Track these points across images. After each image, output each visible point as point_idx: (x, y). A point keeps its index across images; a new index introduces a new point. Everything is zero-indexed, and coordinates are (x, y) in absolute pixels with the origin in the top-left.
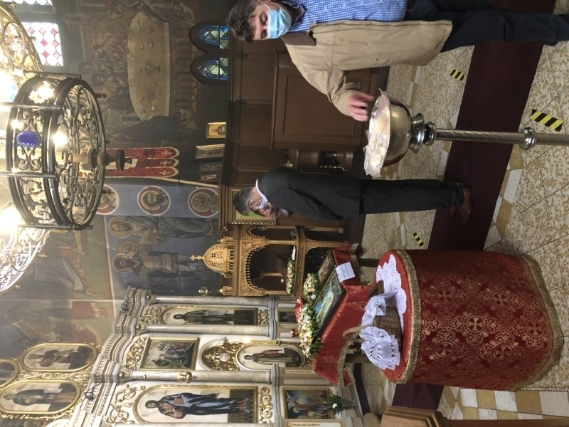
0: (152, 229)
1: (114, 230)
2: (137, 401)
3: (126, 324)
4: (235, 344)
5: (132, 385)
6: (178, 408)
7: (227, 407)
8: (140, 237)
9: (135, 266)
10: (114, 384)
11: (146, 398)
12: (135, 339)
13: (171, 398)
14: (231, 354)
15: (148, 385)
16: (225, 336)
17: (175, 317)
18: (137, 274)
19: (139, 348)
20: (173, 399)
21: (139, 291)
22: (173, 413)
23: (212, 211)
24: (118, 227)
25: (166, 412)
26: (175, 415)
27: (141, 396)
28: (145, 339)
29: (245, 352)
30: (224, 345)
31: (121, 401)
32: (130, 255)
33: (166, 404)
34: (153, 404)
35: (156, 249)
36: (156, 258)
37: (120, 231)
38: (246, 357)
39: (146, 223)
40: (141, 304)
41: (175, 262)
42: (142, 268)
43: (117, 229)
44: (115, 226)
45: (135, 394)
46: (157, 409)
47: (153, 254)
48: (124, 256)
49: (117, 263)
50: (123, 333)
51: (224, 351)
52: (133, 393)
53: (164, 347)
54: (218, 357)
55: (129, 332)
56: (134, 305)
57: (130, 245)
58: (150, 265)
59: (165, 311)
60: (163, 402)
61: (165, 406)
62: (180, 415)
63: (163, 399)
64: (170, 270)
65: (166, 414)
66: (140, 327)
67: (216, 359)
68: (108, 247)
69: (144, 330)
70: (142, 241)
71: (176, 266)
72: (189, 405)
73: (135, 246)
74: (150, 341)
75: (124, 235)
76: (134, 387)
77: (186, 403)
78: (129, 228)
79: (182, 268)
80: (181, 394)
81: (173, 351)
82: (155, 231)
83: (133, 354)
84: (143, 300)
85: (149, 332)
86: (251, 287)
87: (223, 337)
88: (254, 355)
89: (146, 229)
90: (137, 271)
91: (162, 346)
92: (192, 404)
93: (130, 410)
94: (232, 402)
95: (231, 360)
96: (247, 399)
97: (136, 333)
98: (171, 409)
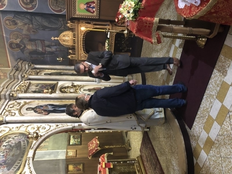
0: (29, 24)
1: (7, 24)
2: (21, 108)
3: (16, 74)
4: (78, 85)
5: (18, 101)
6: (45, 111)
8: (23, 30)
9: (21, 48)
10: (7, 101)
11: (27, 106)
12: (22, 83)
13: (41, 106)
14: (76, 89)
15: (28, 101)
16: (73, 82)
17: (45, 74)
18: (23, 52)
19: (24, 86)
20: (43, 107)
21: (24, 62)
22: (42, 113)
23: (62, 9)
24: (10, 23)
25: (38, 112)
26: (43, 114)
27: (23, 106)
28: (27, 83)
29: (84, 88)
30: (72, 85)
31: (11, 108)
32: (18, 41)
33: (38, 109)
34: (31, 109)
35: (33, 37)
36: (32, 43)
37: (10, 25)
38: (84, 90)
39: (26, 20)
40: (26, 68)
41: (44, 46)
42: (26, 49)
43: (9, 24)
44: (7, 22)
45: (20, 105)
46: (33, 111)
47: (31, 40)
48: (15, 41)
49: (11, 45)
50: (14, 79)
51: (72, 88)
52: (19, 105)
53: (38, 85)
54: (68, 90)
55: (18, 79)
56: (22, 69)
57: (17, 34)
58: (29, 47)
59: (39, 72)
60: (37, 108)
61: (38, 110)
62: (47, 113)
63: (36, 107)
64: (41, 50)
65: (38, 113)
66: (24, 76)
67: (67, 91)
68: (4, 35)
69: (27, 78)
70: (24, 32)
71: (44, 48)
72: (52, 109)
73: (21, 36)
74: (30, 83)
75: (14, 28)
76: (19, 102)
77: (50, 108)
78: (16, 24)
79: (48, 49)
80: (47, 105)
81: (43, 87)
82: (31, 26)
83: (20, 88)
84: (27, 66)
85: (30, 79)
86: (86, 55)
87: (71, 82)
88: (89, 89)
89: (26, 24)
90: (22, 51)
91: (37, 85)
92: (53, 109)
93: (17, 112)
95: (76, 91)
97: (22, 80)
98: (41, 111)
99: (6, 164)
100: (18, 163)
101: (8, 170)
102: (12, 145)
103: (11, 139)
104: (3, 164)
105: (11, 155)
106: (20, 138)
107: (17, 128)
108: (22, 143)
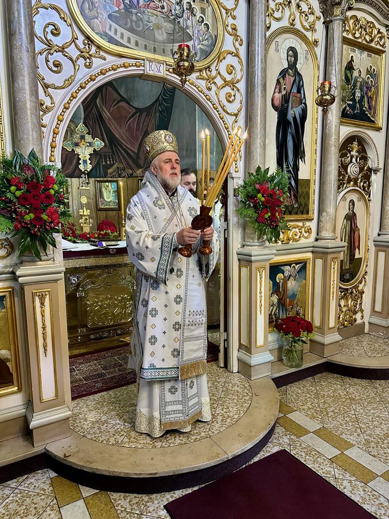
2: (297, 33)
4: (369, 186)
5: (320, 26)
6: (286, 99)
11: (301, 48)
12: (383, 29)
13: (300, 88)
14: (357, 179)
15: (320, 50)
19: (371, 35)
20: (299, 91)
22: (280, 92)
26: (276, 94)
27: (304, 38)
29: (359, 201)
30: (370, 170)
34: (293, 59)
45: (307, 30)
46: (286, 66)
52: (308, 27)
53: (372, 76)
54: (354, 160)
60: (294, 75)
61: (290, 79)
62: (277, 103)
63: (300, 75)
65: (278, 81)
67: (352, 157)
72: (290, 117)
74: (380, 52)
76: (316, 27)
81: (365, 89)
83: (363, 27)
87: (381, 166)
88: (355, 214)
91: (373, 73)
92: (291, 121)
93: (285, 23)
94: (293, 182)
95: (349, 180)
96: (296, 206)
98: (285, 88)
99: (126, 9)
100: (129, 39)
101: (110, 16)
102: (182, 20)
103: (199, 15)
106: (201, 38)
107: (233, 29)
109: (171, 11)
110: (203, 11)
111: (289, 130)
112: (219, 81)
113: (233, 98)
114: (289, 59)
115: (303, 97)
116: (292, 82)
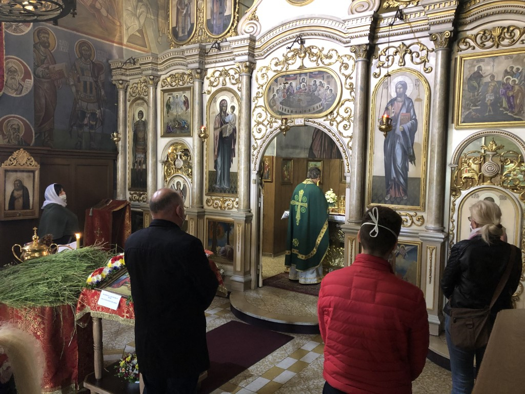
7: (394, 175)
11: (411, 79)
20: (408, 111)
25: (390, 107)
33: (401, 104)
34: (402, 89)
45: (418, 64)
46: (395, 96)
53: (512, 75)
60: (404, 101)
61: (398, 104)
63: (409, 99)
65: (387, 108)
72: (398, 131)
77: (401, 128)
92: (400, 134)
94: (402, 180)
96: (405, 198)
98: (393, 112)
99: (288, 97)
100: (288, 111)
101: (281, 103)
102: (316, 93)
103: (326, 86)
104: (288, 93)
105: (300, 98)
106: (327, 98)
107: (350, 86)
108: (318, 105)
109: (310, 90)
110: (329, 83)
111: (398, 141)
112: (339, 119)
113: (348, 126)
114: (398, 90)
115: (412, 114)
116: (400, 106)
